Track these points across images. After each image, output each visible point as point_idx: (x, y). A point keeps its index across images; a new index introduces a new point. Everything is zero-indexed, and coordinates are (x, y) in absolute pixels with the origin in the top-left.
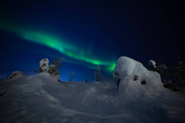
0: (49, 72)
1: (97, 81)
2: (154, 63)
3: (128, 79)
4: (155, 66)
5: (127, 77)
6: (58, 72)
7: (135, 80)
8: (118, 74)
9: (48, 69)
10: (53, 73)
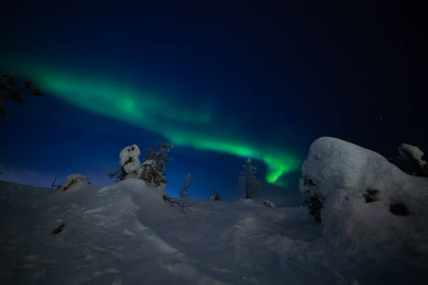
0: (142, 178)
1: (247, 198)
2: (417, 152)
3: (347, 198)
4: (421, 161)
5: (343, 193)
6: (163, 177)
7: (369, 200)
8: (314, 182)
9: (140, 171)
10: (152, 180)
